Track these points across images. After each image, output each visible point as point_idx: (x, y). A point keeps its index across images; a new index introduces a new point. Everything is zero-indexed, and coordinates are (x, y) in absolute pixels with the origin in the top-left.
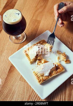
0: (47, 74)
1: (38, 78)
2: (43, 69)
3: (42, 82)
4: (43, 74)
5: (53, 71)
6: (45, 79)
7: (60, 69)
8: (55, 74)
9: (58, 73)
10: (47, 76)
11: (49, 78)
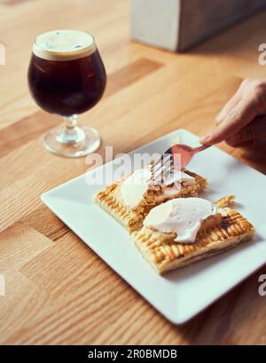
0: (188, 234)
1: (153, 248)
2: (171, 215)
3: (171, 265)
4: (172, 235)
5: (213, 229)
6: (181, 252)
7: (239, 224)
8: (219, 239)
9: (230, 235)
10: (189, 244)
11: (195, 249)
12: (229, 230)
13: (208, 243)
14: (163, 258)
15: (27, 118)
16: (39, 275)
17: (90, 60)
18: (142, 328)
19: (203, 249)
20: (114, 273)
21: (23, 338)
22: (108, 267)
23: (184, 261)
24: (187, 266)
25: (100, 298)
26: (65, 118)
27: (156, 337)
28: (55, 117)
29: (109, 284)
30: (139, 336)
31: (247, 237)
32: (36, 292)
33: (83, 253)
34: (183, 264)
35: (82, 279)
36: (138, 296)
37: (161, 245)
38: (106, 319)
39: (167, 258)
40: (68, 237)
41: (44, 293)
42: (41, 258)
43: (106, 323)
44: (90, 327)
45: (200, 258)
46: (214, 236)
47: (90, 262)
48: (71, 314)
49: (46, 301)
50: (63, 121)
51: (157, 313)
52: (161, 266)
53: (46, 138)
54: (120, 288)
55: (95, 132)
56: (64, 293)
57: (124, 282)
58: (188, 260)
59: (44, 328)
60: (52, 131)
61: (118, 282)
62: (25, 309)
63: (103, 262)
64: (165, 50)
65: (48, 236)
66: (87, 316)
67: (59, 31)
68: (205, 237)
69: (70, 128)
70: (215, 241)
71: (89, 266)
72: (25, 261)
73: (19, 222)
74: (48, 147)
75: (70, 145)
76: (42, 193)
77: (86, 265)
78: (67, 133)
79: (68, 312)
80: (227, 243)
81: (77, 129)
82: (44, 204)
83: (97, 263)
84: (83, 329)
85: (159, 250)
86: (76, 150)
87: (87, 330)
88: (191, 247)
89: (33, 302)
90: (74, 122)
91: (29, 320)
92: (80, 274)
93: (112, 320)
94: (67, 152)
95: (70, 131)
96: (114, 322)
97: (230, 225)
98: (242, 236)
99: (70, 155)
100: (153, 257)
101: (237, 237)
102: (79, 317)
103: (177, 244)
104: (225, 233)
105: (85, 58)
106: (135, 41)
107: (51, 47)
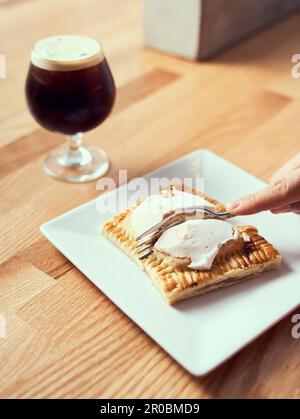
0: (203, 260)
1: (164, 274)
2: (186, 238)
3: (182, 294)
4: (185, 261)
5: (233, 255)
6: (195, 280)
7: (263, 251)
8: (239, 266)
9: (251, 263)
10: (204, 271)
11: (211, 278)
12: (251, 257)
13: (226, 271)
14: (174, 285)
15: (24, 138)
16: (39, 319)
17: (96, 69)
18: (157, 379)
19: (220, 278)
20: (125, 316)
21: (21, 391)
22: (118, 310)
23: (199, 290)
24: (201, 295)
25: (109, 344)
26: (68, 137)
27: (173, 390)
28: (57, 136)
29: (119, 329)
30: (154, 388)
31: (272, 265)
32: (34, 338)
33: (88, 292)
34: (197, 293)
35: (88, 322)
36: (153, 343)
37: (173, 271)
38: (115, 369)
39: (178, 286)
40: (71, 274)
41: (44, 340)
42: (40, 298)
43: (116, 373)
44: (97, 378)
45: (216, 287)
46: (234, 263)
47: (97, 303)
48: (75, 363)
49: (45, 348)
50: (65, 140)
51: (174, 362)
52: (171, 294)
53: (46, 160)
54: (132, 334)
55: (103, 153)
56: (67, 339)
57: (135, 326)
58: (202, 289)
59: (43, 380)
60: (53, 152)
61: (129, 326)
62: (22, 357)
63: (112, 303)
64: (182, 59)
65: (48, 274)
66: (93, 366)
67: (62, 37)
68: (223, 264)
69: (74, 148)
70: (235, 268)
71: (96, 308)
72: (22, 302)
73: (16, 257)
74: (48, 171)
75: (74, 168)
76: (41, 223)
77: (92, 307)
78: (70, 155)
79: (72, 361)
80: (248, 271)
81: (82, 149)
82: (44, 237)
83: (105, 304)
84: (89, 381)
85: (170, 277)
86: (80, 173)
87: (93, 381)
88: (207, 275)
89: (32, 349)
90: (79, 142)
91: (27, 370)
92: (85, 317)
93: (122, 369)
94: (71, 177)
95: (75, 153)
96: (125, 372)
97: (252, 251)
98: (266, 265)
99: (74, 180)
100: (162, 285)
101: (260, 265)
102: (84, 367)
103: (190, 270)
104: (246, 260)
105: (92, 68)
106: (148, 48)
107: (52, 55)
